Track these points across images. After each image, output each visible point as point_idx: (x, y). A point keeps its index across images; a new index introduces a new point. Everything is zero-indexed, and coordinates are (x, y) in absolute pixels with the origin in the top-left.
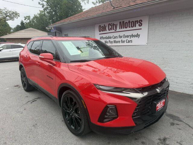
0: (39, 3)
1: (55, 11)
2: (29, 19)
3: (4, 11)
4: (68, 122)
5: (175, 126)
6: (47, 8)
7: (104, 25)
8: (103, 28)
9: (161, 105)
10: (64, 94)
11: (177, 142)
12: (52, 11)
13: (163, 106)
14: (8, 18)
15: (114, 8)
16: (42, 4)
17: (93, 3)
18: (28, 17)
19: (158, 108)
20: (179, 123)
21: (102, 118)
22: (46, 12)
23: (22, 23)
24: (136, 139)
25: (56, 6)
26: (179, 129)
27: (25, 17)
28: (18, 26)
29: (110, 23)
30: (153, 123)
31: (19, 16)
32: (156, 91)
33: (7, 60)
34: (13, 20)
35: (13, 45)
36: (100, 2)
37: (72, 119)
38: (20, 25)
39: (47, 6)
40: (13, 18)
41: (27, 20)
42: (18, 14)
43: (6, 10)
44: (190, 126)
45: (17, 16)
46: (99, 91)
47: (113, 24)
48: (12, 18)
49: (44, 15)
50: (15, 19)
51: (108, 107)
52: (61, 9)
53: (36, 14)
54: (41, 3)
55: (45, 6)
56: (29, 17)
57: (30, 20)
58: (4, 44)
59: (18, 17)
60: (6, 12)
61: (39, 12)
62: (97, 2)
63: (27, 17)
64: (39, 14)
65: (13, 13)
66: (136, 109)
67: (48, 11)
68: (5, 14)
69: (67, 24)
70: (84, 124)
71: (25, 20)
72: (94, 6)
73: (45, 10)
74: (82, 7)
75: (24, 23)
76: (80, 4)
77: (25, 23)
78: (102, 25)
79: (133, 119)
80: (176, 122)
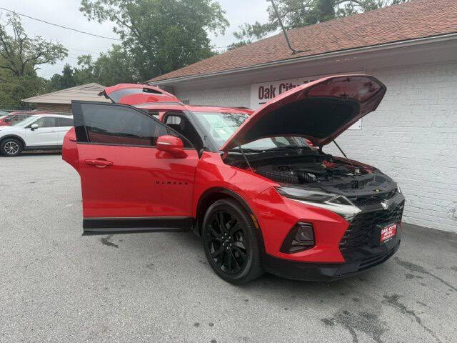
0: (115, 30)
1: (149, 48)
2: (88, 62)
3: (36, 43)
4: (216, 260)
5: (414, 280)
6: (131, 40)
7: (271, 86)
8: (268, 93)
9: (391, 232)
10: (210, 208)
11: (417, 302)
12: (141, 47)
13: (393, 237)
14: (42, 58)
15: (294, 53)
16: (120, 32)
17: (235, 34)
18: (85, 59)
19: (384, 238)
20: (422, 275)
21: (286, 247)
22: (127, 50)
23: (67, 70)
24: (343, 294)
25: (151, 37)
26: (423, 284)
27: (79, 58)
28: (57, 76)
29: (285, 82)
30: (374, 265)
31: (67, 55)
32: (381, 206)
33: (42, 152)
34: (52, 63)
35: (60, 118)
36: (251, 34)
37: (225, 253)
38: (62, 74)
39: (131, 37)
40: (52, 59)
41: (82, 64)
42: (65, 49)
43: (40, 42)
44: (442, 281)
45: (63, 54)
46: (284, 198)
47: (291, 84)
48: (50, 59)
49: (124, 55)
50: (58, 61)
51: (300, 225)
52: (163, 44)
53: (105, 52)
54: (119, 29)
55: (128, 37)
56: (89, 57)
57: (91, 64)
58: (40, 116)
59: (66, 57)
60: (40, 45)
61: (112, 49)
62: (244, 33)
63: (84, 57)
64: (112, 53)
65: (55, 48)
66: (347, 233)
67: (133, 46)
68: (38, 49)
69: (192, 80)
70: (251, 258)
71: (79, 63)
72: (237, 41)
73: (125, 44)
74: (208, 41)
75: (71, 71)
76: (205, 35)
77: (74, 72)
78: (267, 86)
79: (341, 251)
80: (416, 273)
